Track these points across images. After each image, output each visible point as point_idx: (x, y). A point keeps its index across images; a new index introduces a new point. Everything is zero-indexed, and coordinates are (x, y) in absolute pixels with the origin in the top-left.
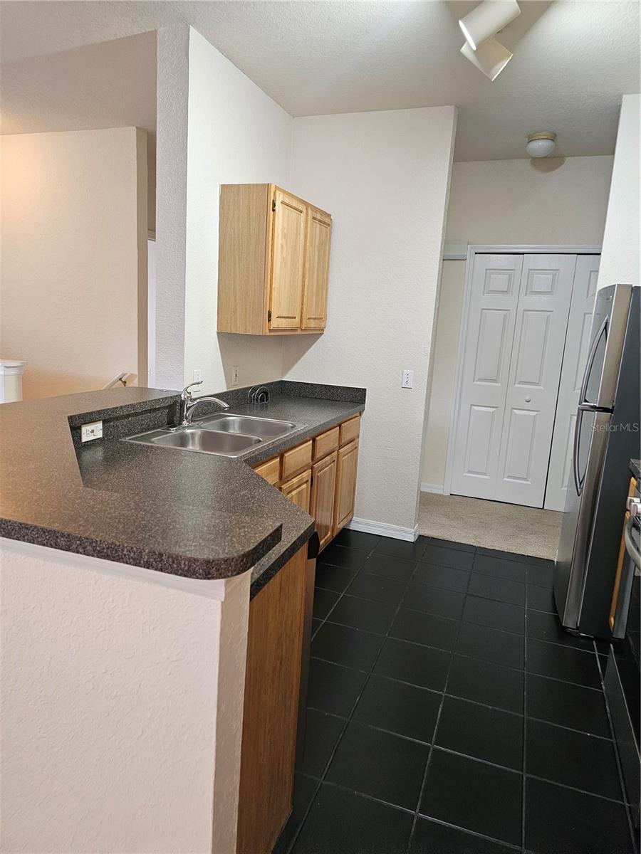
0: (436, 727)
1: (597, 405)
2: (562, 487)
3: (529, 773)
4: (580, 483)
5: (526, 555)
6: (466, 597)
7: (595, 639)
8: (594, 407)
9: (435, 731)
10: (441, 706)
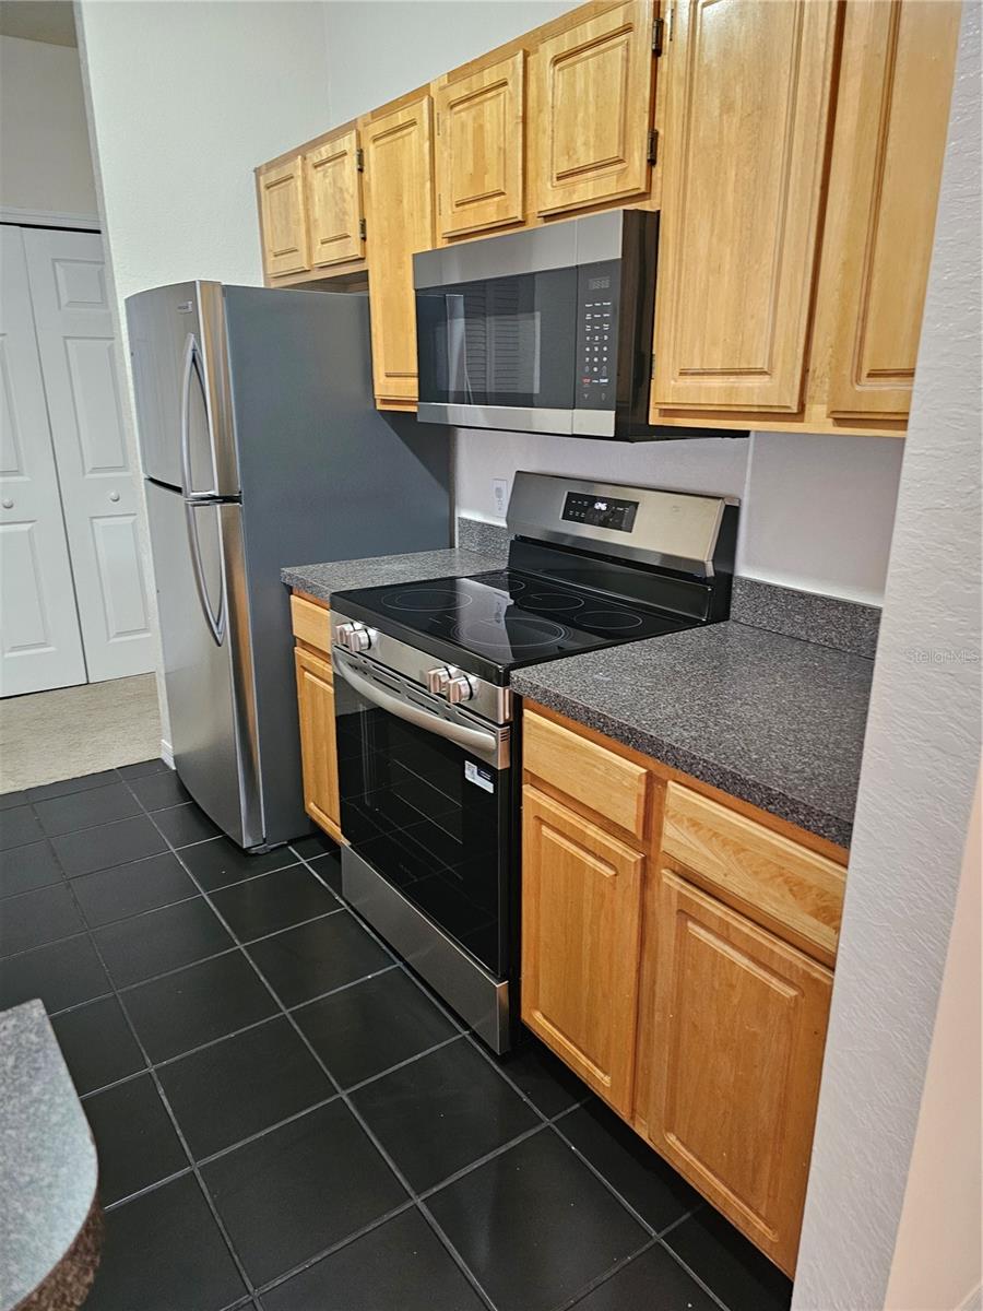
0: (179, 1132)
1: (215, 492)
2: (108, 639)
3: (348, 1087)
4: (217, 624)
5: (114, 767)
6: (69, 886)
7: (291, 842)
8: (213, 498)
9: (182, 1140)
10: (161, 1091)
